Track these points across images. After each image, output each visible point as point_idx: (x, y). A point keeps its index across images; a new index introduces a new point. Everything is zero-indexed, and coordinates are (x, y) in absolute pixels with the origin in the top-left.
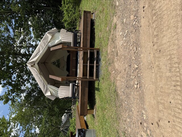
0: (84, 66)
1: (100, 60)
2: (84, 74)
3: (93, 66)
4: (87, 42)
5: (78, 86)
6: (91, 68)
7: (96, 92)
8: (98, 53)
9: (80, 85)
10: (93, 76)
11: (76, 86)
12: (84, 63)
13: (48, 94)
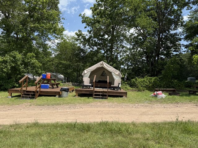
0: (100, 91)
1: (103, 99)
2: (96, 92)
3: (100, 96)
4: (112, 93)
5: (89, 88)
6: (99, 95)
7: (87, 98)
8: (106, 98)
9: (90, 89)
10: (95, 96)
11: (90, 87)
12: (101, 91)
13: (85, 71)
